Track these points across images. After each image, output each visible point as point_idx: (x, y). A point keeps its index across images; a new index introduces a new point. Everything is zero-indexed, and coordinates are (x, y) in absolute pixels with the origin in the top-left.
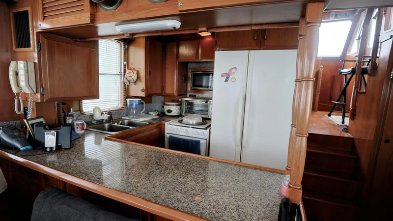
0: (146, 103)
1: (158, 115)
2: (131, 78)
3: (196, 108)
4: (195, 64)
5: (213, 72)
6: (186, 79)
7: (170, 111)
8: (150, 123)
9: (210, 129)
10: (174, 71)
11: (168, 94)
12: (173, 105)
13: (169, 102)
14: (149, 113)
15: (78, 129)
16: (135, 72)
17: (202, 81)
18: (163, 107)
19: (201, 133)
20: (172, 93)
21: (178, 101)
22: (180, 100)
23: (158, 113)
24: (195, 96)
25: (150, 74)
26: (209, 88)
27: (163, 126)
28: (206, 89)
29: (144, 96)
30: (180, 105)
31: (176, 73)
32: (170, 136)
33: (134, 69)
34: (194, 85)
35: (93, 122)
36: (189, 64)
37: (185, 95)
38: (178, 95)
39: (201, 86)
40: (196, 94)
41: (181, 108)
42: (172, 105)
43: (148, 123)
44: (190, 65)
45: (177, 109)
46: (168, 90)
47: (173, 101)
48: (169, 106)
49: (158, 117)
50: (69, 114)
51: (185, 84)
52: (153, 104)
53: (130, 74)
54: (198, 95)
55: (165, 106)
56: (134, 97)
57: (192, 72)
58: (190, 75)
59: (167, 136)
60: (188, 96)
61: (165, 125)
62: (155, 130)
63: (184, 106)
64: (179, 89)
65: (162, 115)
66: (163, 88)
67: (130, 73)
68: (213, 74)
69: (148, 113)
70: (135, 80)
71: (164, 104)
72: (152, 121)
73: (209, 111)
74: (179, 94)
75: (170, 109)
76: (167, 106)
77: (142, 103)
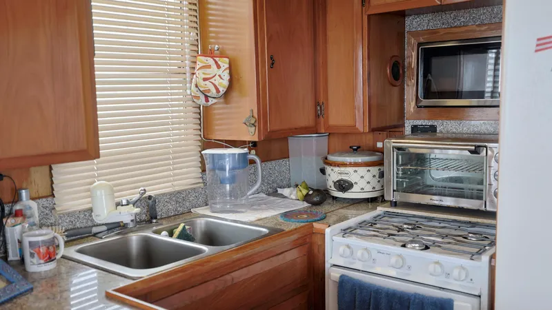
0: (262, 161)
1: (306, 198)
2: (209, 85)
3: (437, 175)
4: (430, 16)
5: (500, 37)
6: (397, 72)
7: (344, 186)
8: (275, 233)
9: (493, 257)
10: (354, 49)
11: (337, 127)
12: (356, 165)
13: (343, 152)
14: (280, 191)
15: (35, 260)
16: (224, 63)
17: (456, 75)
18: (323, 171)
19: (456, 273)
20: (349, 122)
21: (373, 150)
22: (379, 145)
23: (305, 192)
24: (433, 129)
25: (272, 65)
26: (487, 100)
27: (317, 239)
28: (474, 102)
29: (256, 139)
30: (380, 163)
31: (360, 54)
32: (342, 276)
33: (222, 55)
34: (428, 94)
35: (95, 230)
36: (408, 21)
37: (394, 129)
38: (373, 130)
39: (457, 95)
40: (435, 123)
41: (382, 175)
42: (351, 165)
43: (265, 230)
44: (412, 24)
45: (368, 177)
46: (337, 116)
47: (356, 150)
48: (343, 169)
49: (306, 204)
50: (17, 207)
51: (396, 90)
52: (292, 159)
53: (208, 71)
54: (444, 126)
55: (329, 169)
56: (226, 141)
57: (419, 45)
58: (412, 57)
59: (333, 275)
60: (408, 130)
61: (323, 235)
62: (293, 255)
63: (393, 169)
64: (373, 108)
65: (316, 199)
66: (319, 108)
67: (209, 67)
68: (498, 46)
69: (275, 193)
70: (222, 90)
71: (326, 161)
72: (281, 220)
73: (486, 183)
74: (374, 125)
75: (345, 177)
76: (336, 169)
77: (252, 162)
